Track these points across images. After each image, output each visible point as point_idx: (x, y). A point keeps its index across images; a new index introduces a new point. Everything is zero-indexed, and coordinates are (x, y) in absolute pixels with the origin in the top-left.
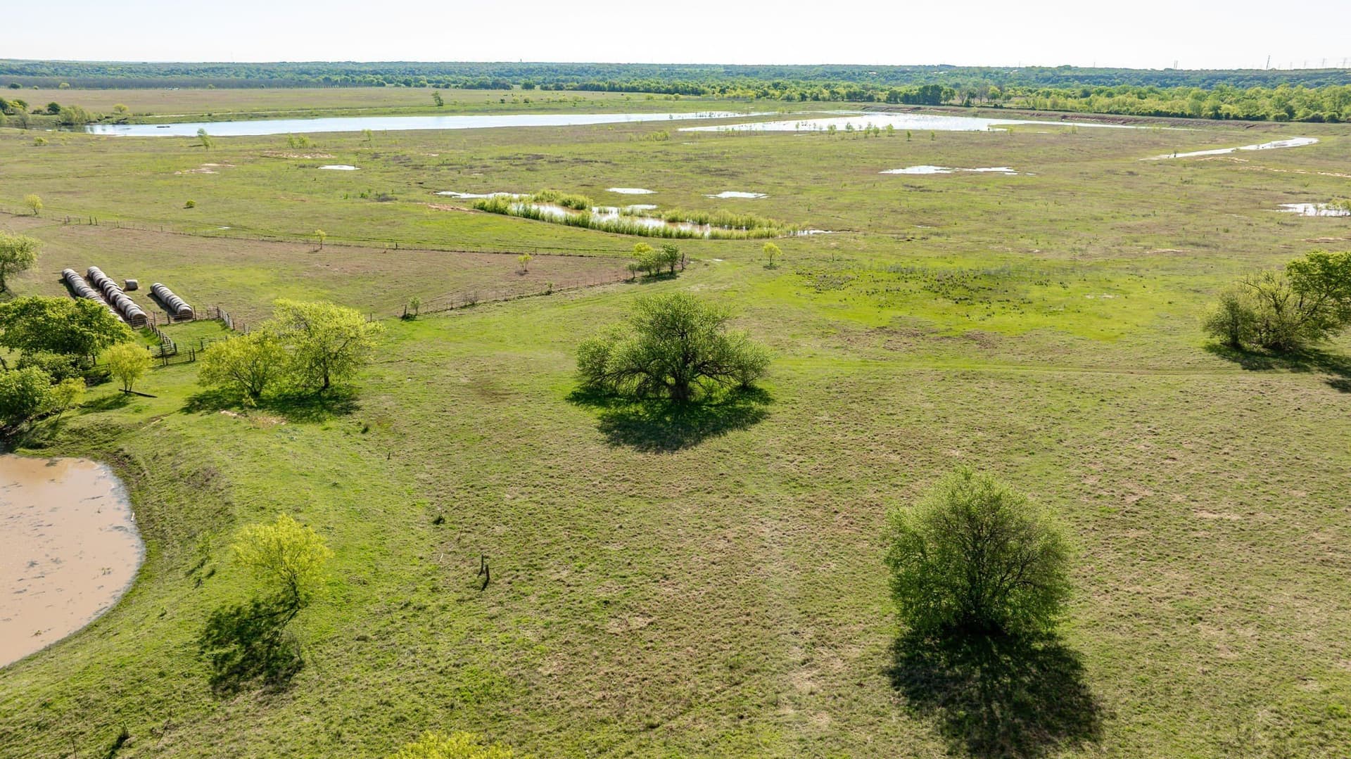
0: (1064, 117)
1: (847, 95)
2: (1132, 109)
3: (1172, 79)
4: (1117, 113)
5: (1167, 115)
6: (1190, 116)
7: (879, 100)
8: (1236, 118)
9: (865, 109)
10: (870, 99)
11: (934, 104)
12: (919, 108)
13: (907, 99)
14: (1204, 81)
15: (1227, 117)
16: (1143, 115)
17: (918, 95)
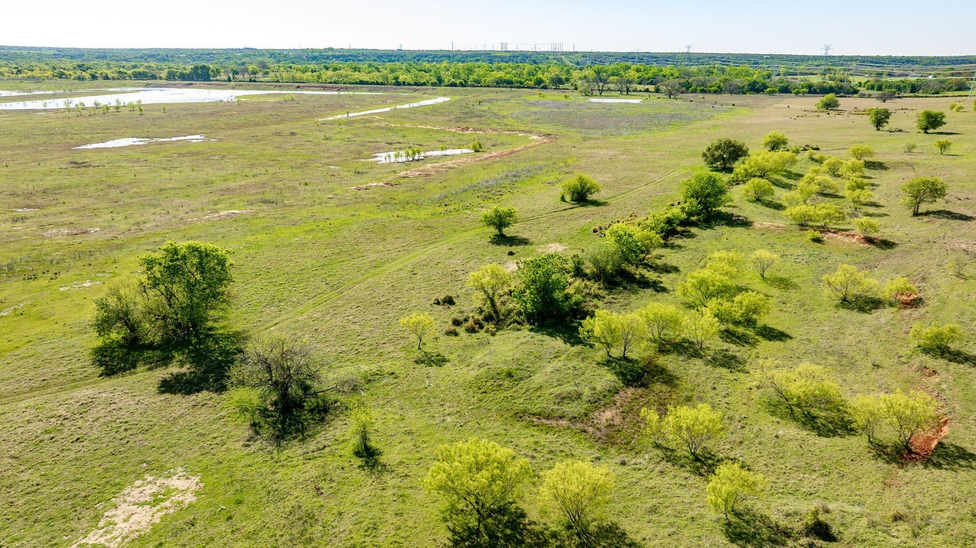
0: (298, 87)
1: (133, 74)
2: (346, 80)
3: (395, 57)
4: (335, 83)
5: (367, 83)
6: (382, 84)
7: (161, 78)
8: (409, 84)
9: (147, 85)
10: (154, 77)
11: (205, 80)
12: (191, 84)
13: (183, 77)
14: (415, 58)
15: (404, 83)
16: (352, 83)
17: (191, 73)
